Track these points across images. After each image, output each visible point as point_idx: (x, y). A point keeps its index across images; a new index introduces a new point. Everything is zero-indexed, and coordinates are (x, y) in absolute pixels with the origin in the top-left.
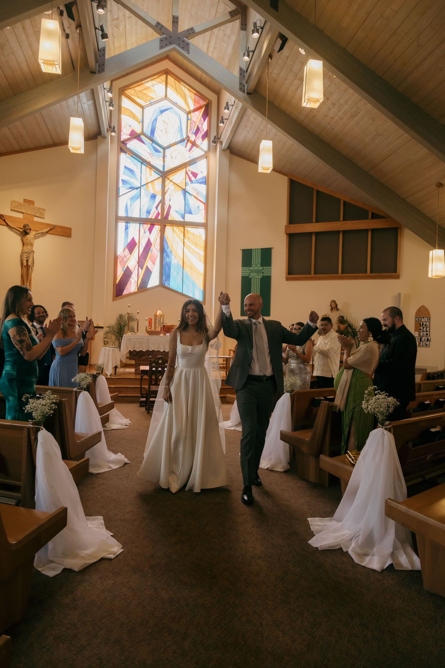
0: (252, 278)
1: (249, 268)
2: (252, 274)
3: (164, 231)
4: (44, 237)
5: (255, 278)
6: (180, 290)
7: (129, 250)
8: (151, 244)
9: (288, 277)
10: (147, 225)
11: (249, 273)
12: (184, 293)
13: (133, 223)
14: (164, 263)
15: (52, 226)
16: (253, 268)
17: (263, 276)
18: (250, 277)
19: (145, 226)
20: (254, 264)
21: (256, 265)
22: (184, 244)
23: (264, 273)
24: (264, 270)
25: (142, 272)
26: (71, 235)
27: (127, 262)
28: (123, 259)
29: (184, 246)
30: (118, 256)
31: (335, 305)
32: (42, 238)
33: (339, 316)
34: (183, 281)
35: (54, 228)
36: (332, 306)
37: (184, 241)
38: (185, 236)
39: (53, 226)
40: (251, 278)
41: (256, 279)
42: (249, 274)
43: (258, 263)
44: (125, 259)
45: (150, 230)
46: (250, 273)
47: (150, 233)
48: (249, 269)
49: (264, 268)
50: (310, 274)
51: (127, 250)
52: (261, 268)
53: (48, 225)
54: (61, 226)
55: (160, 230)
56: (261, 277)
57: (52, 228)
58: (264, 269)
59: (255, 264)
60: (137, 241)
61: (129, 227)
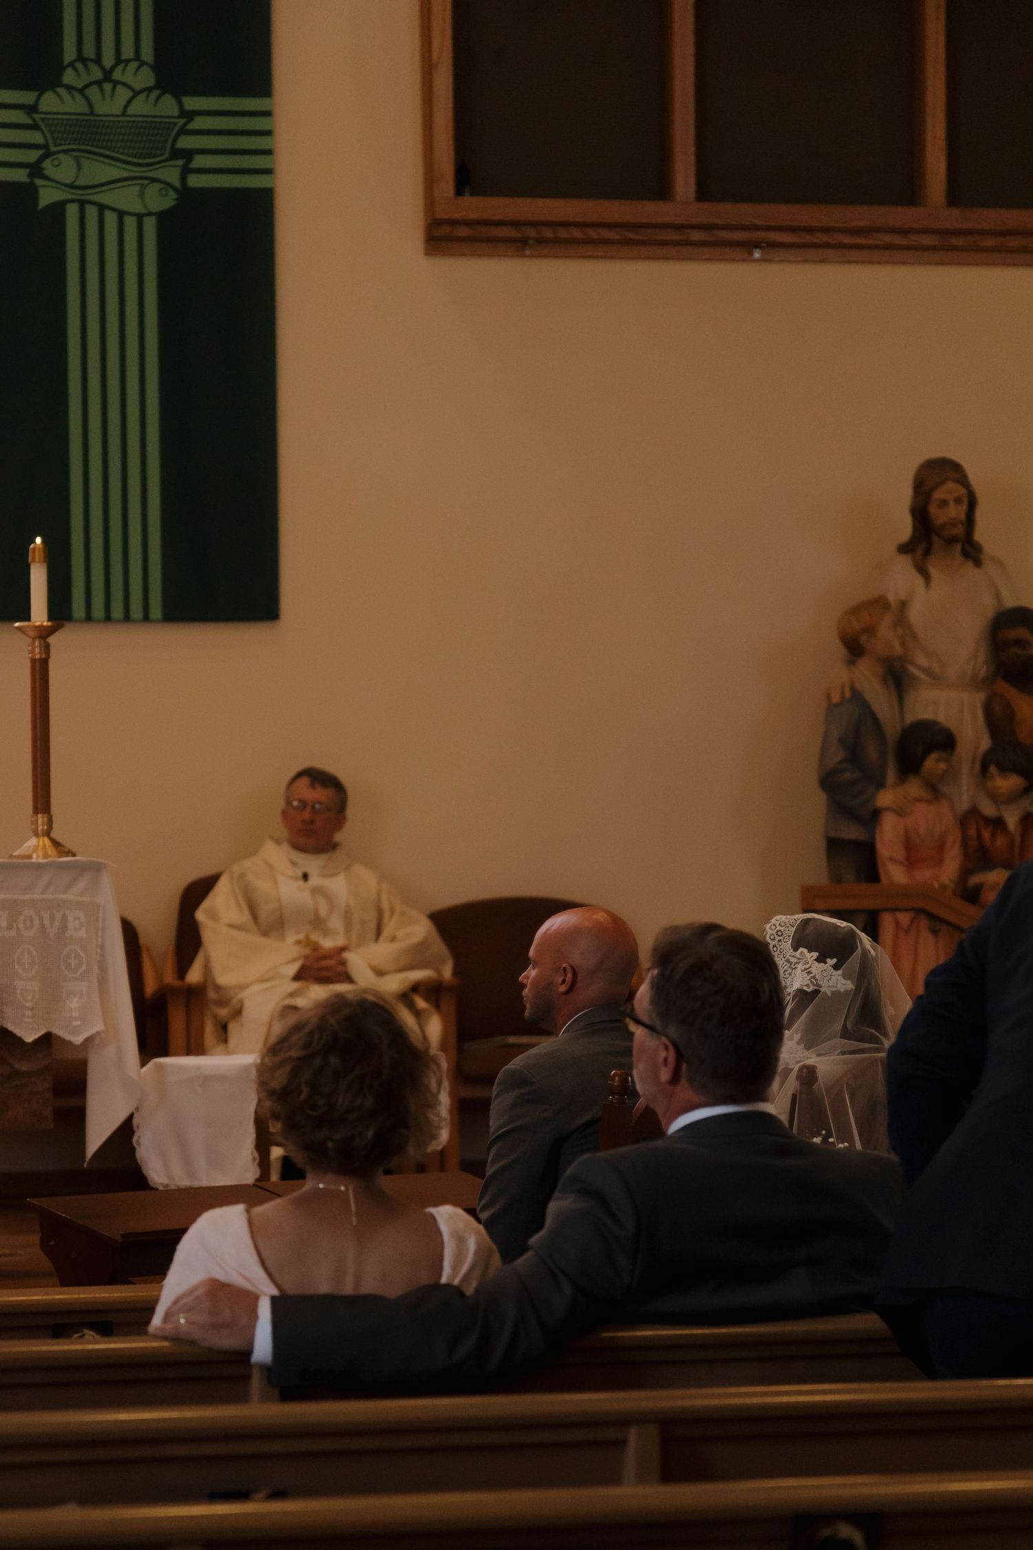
0: (72, 211)
1: (28, 97)
2: (62, 169)
5: (102, 208)
9: (456, 215)
11: (32, 156)
16: (78, 105)
17: (186, 194)
18: (47, 196)
20: (81, 58)
21: (108, 75)
23: (199, 161)
24: (192, 126)
31: (956, 512)
33: (988, 606)
36: (939, 516)
40: (58, 209)
41: (111, 219)
42: (36, 170)
43: (128, 51)
46: (48, 154)
48: (32, 109)
49: (191, 103)
50: (662, 190)
52: (168, 106)
56: (169, 201)
58: (190, 115)
59: (98, 60)
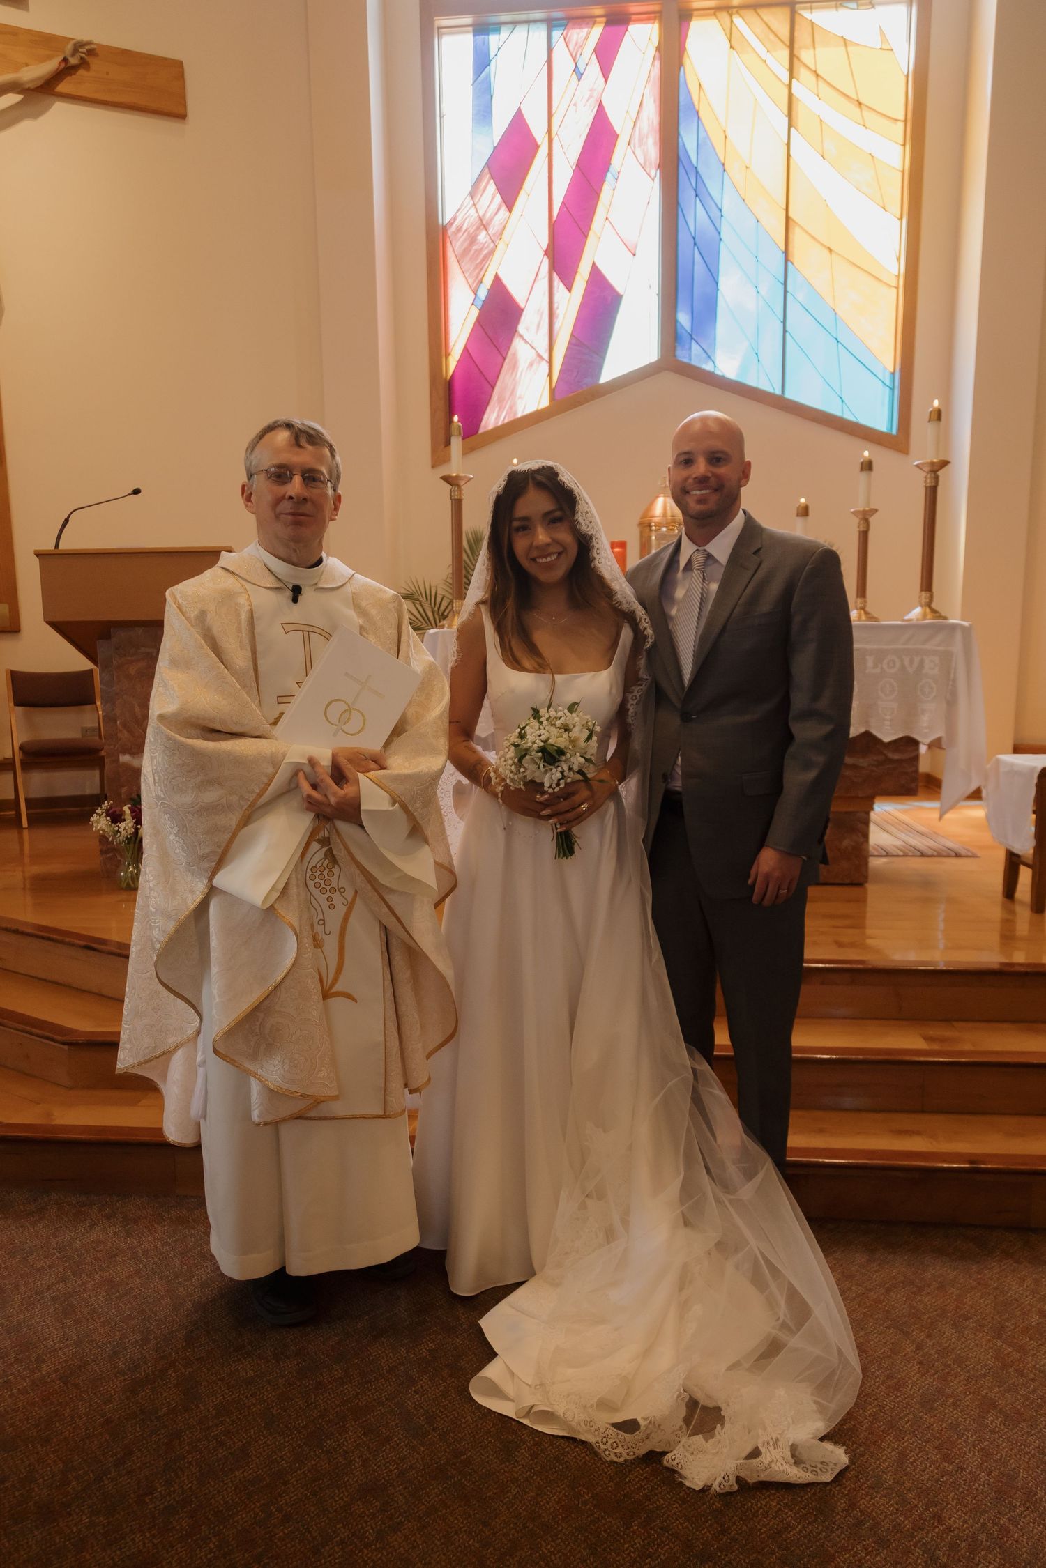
3: (681, 50)
4: (35, 116)
6: (767, 382)
7: (500, 190)
8: (615, 136)
10: (585, 30)
12: (789, 395)
13: (515, 23)
14: (684, 238)
15: (70, 47)
19: (577, 34)
22: (790, 115)
25: (570, 302)
26: (185, 106)
27: (492, 252)
28: (473, 240)
29: (790, 125)
30: (445, 229)
32: (26, 126)
34: (785, 331)
35: (84, 64)
37: (790, 95)
38: (795, 60)
39: (75, 51)
44: (482, 237)
45: (606, 55)
47: (606, 71)
51: (492, 187)
53: (43, 42)
54: (125, 52)
55: (658, 49)
57: (73, 61)
60: (539, 133)
61: (492, 55)
